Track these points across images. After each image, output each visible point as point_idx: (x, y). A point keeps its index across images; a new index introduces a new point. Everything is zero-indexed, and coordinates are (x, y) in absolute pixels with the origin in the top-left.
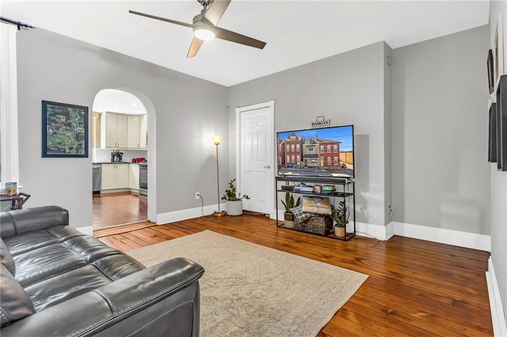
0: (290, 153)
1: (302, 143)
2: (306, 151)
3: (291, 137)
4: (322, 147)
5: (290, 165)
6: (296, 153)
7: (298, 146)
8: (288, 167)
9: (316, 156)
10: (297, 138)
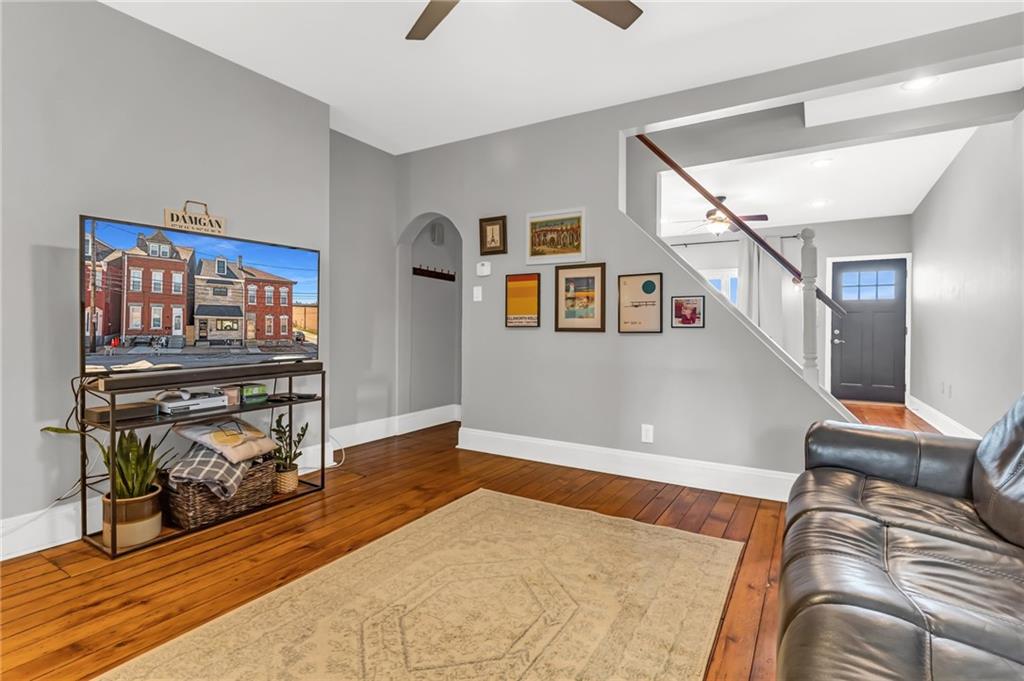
0: (146, 298)
1: (193, 269)
2: (205, 296)
3: (153, 246)
4: (253, 288)
5: (142, 338)
6: (167, 299)
7: (178, 278)
8: (135, 344)
9: (234, 311)
10: (173, 250)
